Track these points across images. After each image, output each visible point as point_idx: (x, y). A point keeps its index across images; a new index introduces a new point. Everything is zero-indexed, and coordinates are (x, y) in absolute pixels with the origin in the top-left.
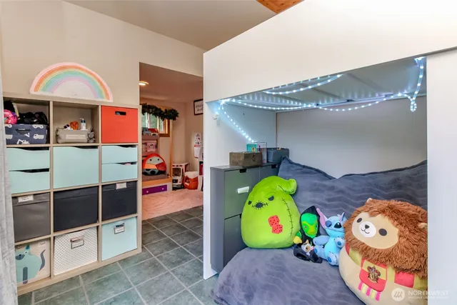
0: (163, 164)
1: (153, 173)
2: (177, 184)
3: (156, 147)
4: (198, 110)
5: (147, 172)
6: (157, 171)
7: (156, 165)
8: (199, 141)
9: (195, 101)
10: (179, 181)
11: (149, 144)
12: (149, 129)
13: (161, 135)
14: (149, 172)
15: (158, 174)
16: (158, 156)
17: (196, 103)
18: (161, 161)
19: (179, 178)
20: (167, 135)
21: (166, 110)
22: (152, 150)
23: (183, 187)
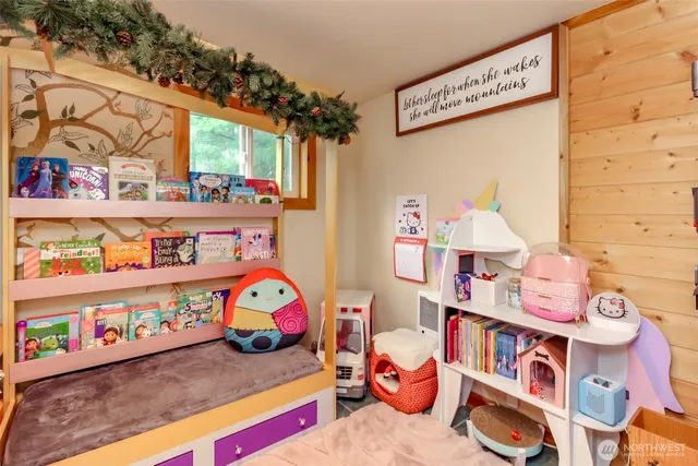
0: (297, 307)
1: (262, 345)
2: (348, 383)
3: (273, 241)
4: (414, 116)
5: (240, 340)
6: (276, 337)
7: (274, 315)
8: (413, 221)
9: (398, 90)
10: (355, 373)
11: (248, 233)
12: (250, 183)
13: (289, 204)
14: (246, 342)
15: (280, 347)
16: (282, 277)
17: (404, 95)
18: (290, 296)
19: (355, 361)
20: (308, 203)
21: (315, 96)
22: (258, 252)
23: (370, 393)
